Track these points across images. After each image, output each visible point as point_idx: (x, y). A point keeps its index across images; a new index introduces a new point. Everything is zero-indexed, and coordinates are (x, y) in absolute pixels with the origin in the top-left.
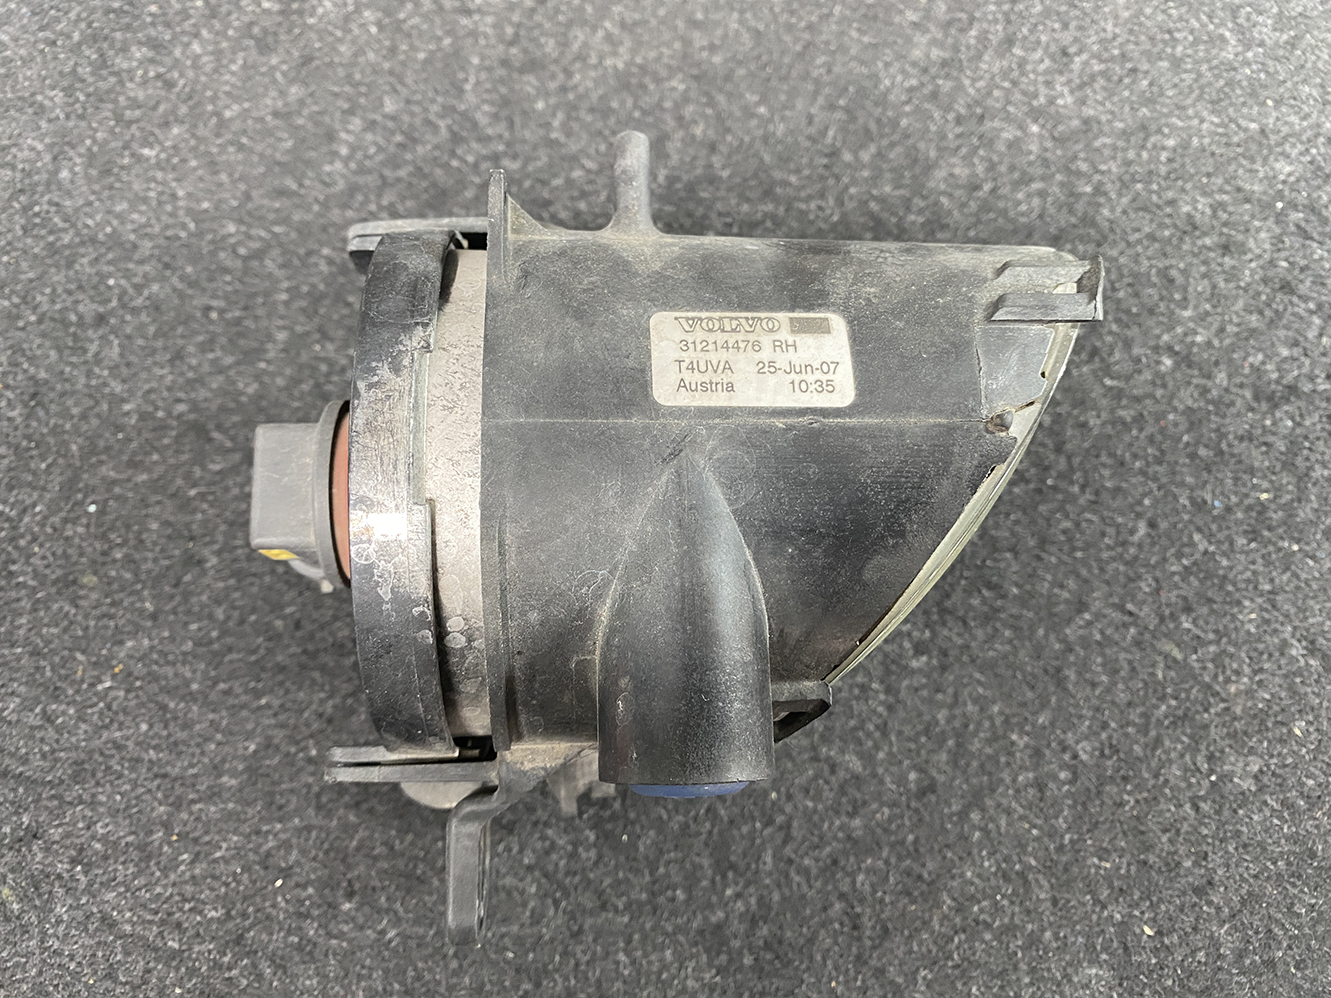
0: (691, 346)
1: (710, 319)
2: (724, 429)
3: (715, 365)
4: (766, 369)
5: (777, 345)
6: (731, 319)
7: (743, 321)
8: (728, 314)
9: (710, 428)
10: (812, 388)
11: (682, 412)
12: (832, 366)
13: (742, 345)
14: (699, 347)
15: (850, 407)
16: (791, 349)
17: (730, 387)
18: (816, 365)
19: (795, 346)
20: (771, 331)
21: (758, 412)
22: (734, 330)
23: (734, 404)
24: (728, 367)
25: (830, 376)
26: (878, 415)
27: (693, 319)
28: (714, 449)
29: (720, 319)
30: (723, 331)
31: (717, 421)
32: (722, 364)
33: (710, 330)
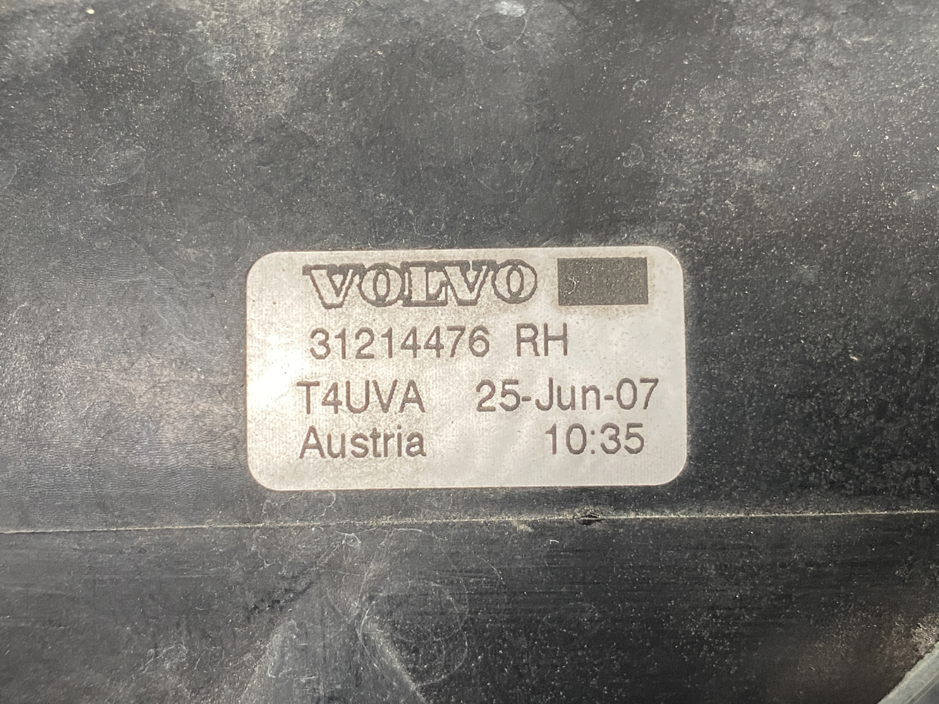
0: (334, 343)
1: (382, 268)
2: (401, 539)
3: (385, 387)
4: (496, 401)
5: (528, 336)
6: (431, 267)
7: (454, 272)
8: (422, 254)
9: (371, 536)
10: (593, 443)
11: (313, 503)
12: (643, 389)
13: (447, 339)
14: (353, 345)
15: (673, 485)
16: (555, 346)
17: (416, 444)
18: (607, 389)
19: (564, 337)
20: (515, 299)
21: (473, 499)
22: (432, 301)
23: (425, 483)
24: (413, 396)
25: (635, 415)
26: (733, 503)
27: (343, 270)
28: (381, 578)
29: (405, 268)
30: (408, 302)
31: (385, 521)
32: (402, 388)
33: (381, 302)
